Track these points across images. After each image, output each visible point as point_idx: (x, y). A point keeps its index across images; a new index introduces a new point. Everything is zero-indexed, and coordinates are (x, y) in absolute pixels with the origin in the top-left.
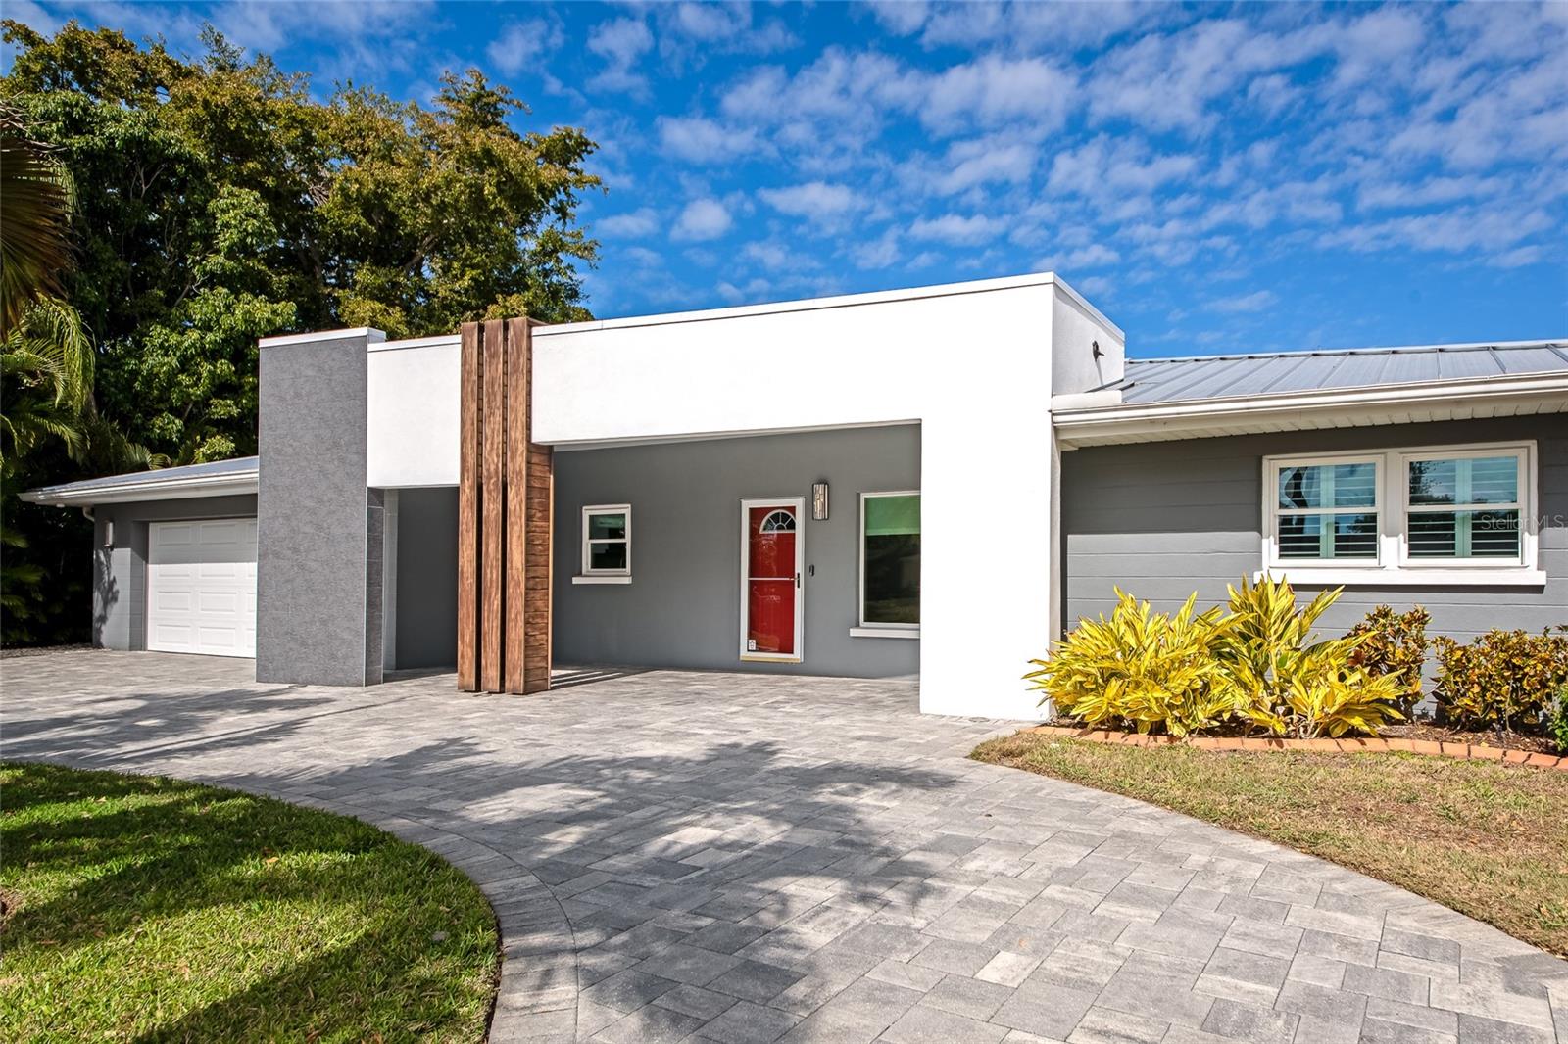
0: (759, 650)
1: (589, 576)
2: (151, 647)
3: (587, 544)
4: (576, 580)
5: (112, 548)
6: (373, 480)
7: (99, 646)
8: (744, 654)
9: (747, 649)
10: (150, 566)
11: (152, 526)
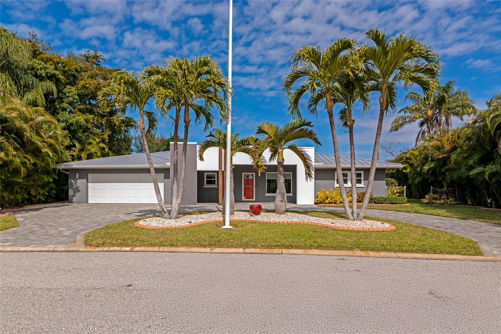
0: (246, 198)
1: (206, 186)
2: (89, 202)
3: (205, 179)
4: (204, 187)
5: (77, 179)
6: (198, 169)
7: (72, 202)
8: (243, 200)
9: (243, 199)
10: (89, 184)
11: (89, 174)
